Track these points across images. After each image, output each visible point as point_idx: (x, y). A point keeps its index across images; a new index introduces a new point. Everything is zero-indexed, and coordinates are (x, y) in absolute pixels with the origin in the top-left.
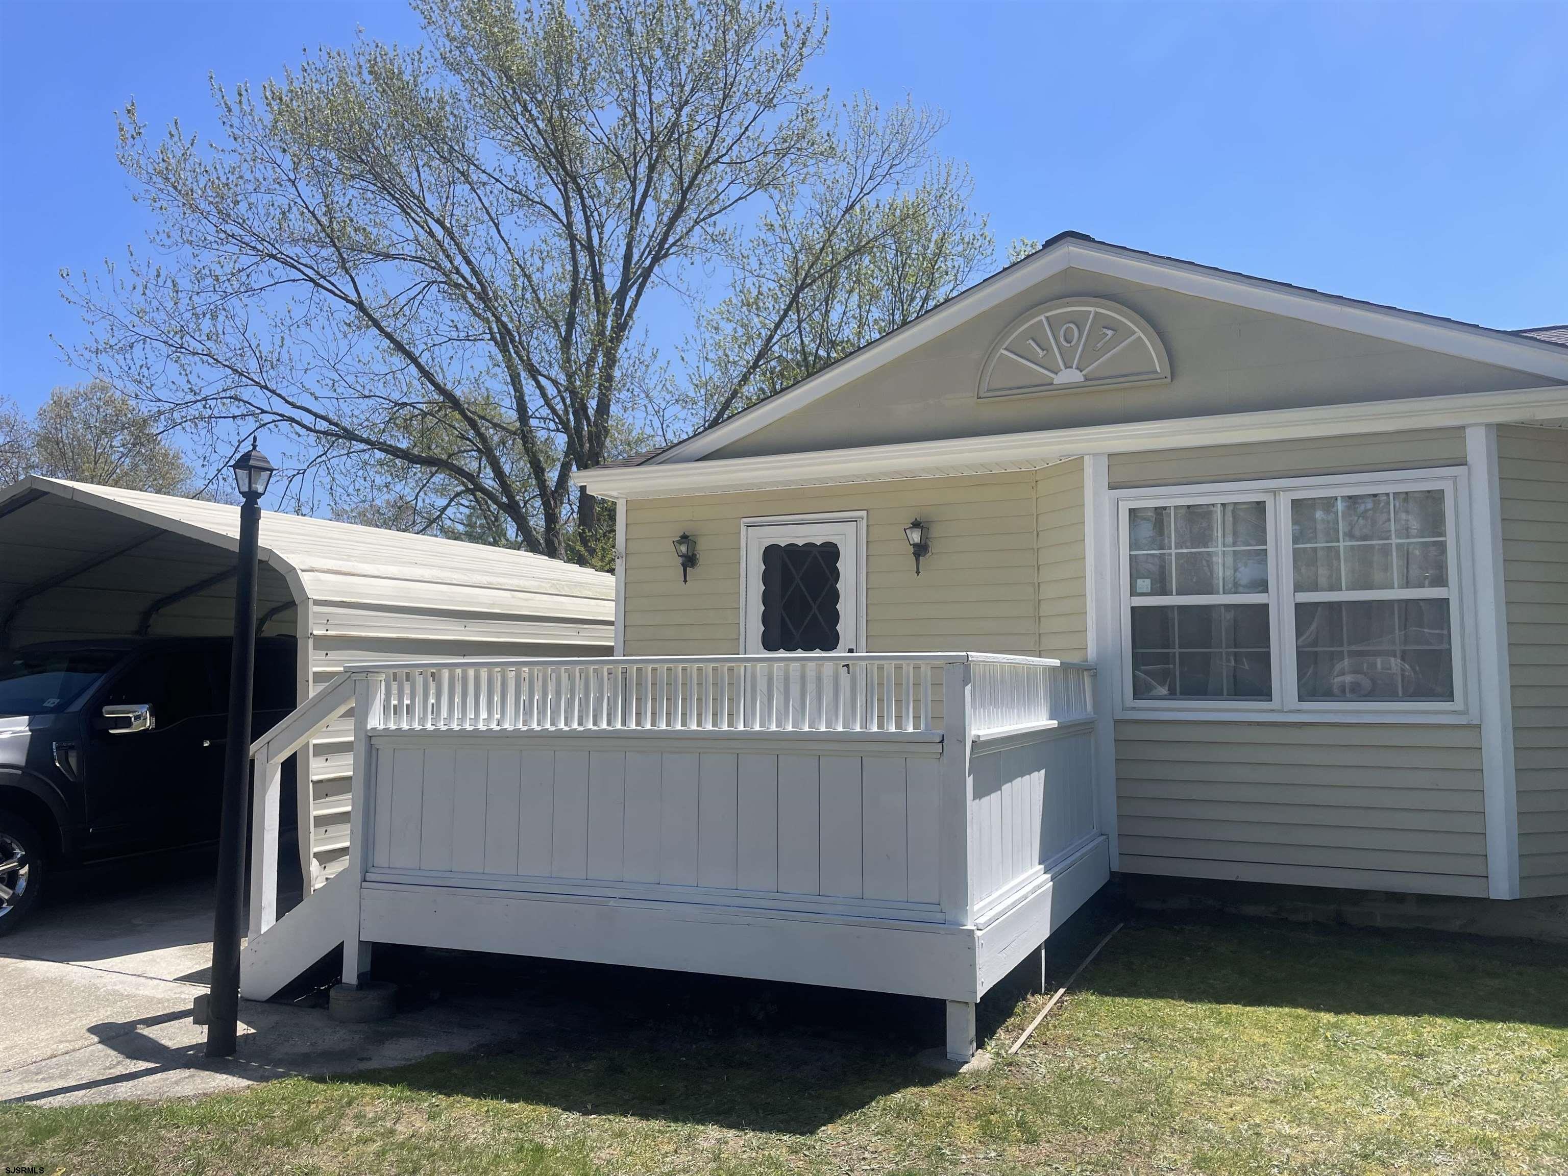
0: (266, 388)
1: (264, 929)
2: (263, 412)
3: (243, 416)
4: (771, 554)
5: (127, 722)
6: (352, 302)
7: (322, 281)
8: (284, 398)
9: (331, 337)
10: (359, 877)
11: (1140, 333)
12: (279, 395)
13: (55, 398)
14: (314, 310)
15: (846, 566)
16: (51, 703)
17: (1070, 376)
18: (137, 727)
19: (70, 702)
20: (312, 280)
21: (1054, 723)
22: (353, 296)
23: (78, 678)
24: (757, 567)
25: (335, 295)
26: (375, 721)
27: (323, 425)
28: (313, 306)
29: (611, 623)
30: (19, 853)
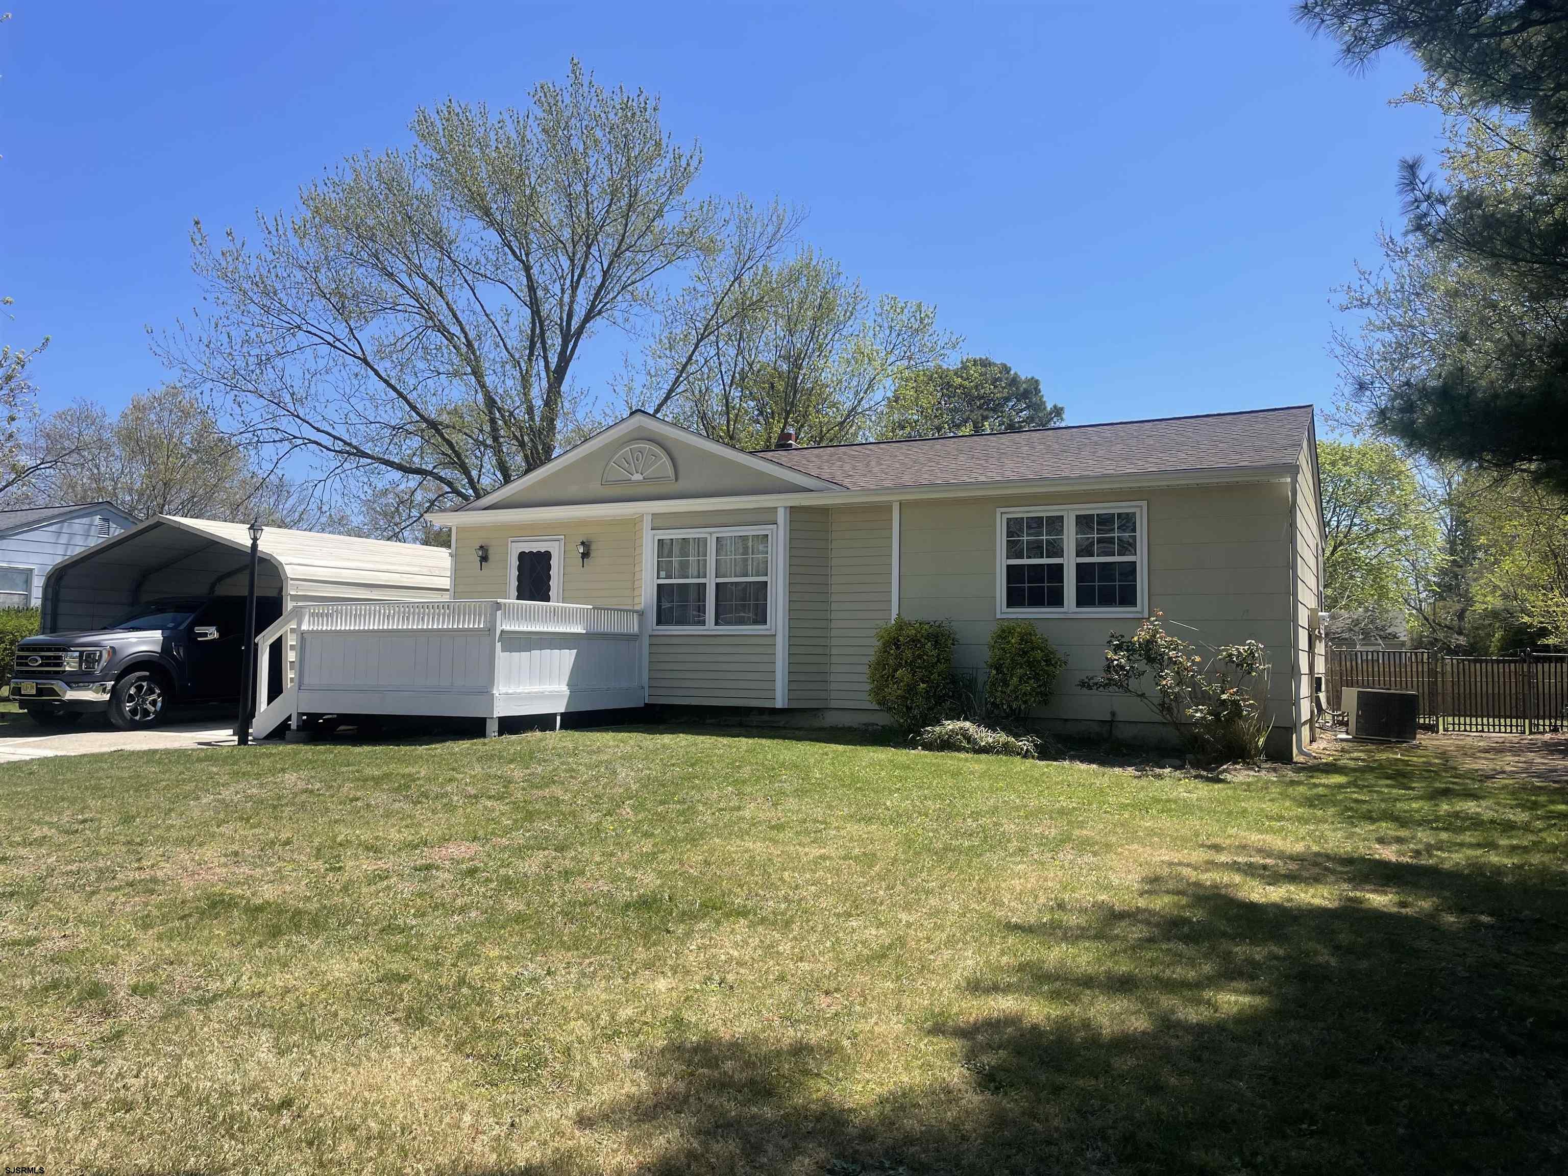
0: (298, 417)
1: (262, 710)
2: (295, 437)
3: (281, 441)
4: (522, 556)
5: (205, 635)
6: (358, 358)
7: (337, 344)
8: (311, 425)
9: (346, 377)
10: (297, 688)
11: (665, 459)
12: (307, 422)
13: (135, 403)
14: (331, 363)
15: (554, 562)
16: (171, 625)
17: (637, 477)
18: (209, 638)
19: (180, 624)
20: (329, 343)
21: (584, 632)
22: (360, 354)
23: (179, 616)
24: (515, 563)
25: (346, 353)
26: (305, 627)
27: (339, 446)
28: (331, 361)
29: (447, 590)
30: (158, 691)
